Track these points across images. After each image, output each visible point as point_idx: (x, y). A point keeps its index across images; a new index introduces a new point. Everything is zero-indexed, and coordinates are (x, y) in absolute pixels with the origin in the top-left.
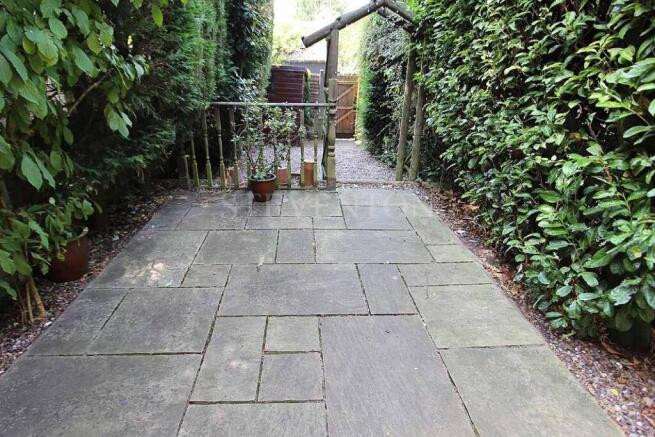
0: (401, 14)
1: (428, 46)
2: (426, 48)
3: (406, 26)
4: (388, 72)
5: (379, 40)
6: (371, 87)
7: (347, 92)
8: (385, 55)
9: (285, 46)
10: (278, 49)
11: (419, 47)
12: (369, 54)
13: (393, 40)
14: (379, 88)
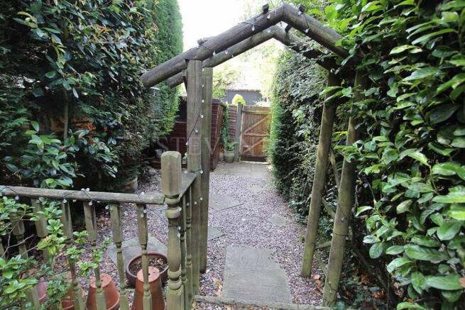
0: (314, 36)
1: (367, 93)
2: (363, 97)
3: (322, 58)
4: (298, 113)
5: (289, 77)
6: (280, 124)
7: (261, 121)
8: (294, 94)
9: (224, 79)
10: (219, 81)
11: (347, 92)
12: (278, 91)
13: (304, 78)
14: (289, 126)
